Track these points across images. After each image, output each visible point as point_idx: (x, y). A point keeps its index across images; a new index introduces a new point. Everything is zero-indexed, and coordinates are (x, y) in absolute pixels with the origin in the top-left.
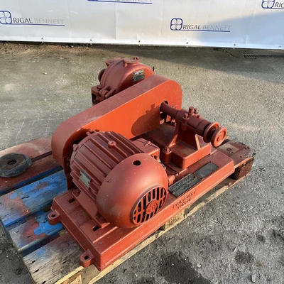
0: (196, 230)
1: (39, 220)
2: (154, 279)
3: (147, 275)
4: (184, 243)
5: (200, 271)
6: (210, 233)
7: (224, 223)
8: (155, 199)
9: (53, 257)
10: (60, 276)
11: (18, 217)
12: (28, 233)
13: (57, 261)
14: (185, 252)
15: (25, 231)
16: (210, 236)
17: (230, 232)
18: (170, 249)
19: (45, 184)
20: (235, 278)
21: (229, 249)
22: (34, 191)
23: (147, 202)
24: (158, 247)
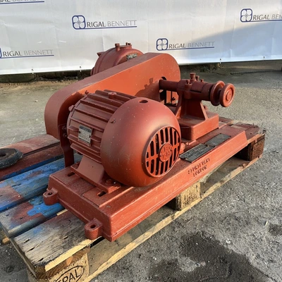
0: (217, 210)
1: (33, 202)
2: (177, 260)
3: (168, 258)
4: (206, 223)
5: (230, 247)
6: (234, 210)
7: (246, 200)
8: (169, 142)
9: (52, 234)
10: (61, 251)
11: (9, 203)
12: (20, 215)
13: (57, 238)
14: (209, 231)
15: (16, 214)
16: (234, 213)
17: (256, 207)
18: (190, 229)
19: (39, 173)
20: (275, 250)
21: (259, 223)
22: (27, 179)
23: (161, 146)
24: (176, 229)
